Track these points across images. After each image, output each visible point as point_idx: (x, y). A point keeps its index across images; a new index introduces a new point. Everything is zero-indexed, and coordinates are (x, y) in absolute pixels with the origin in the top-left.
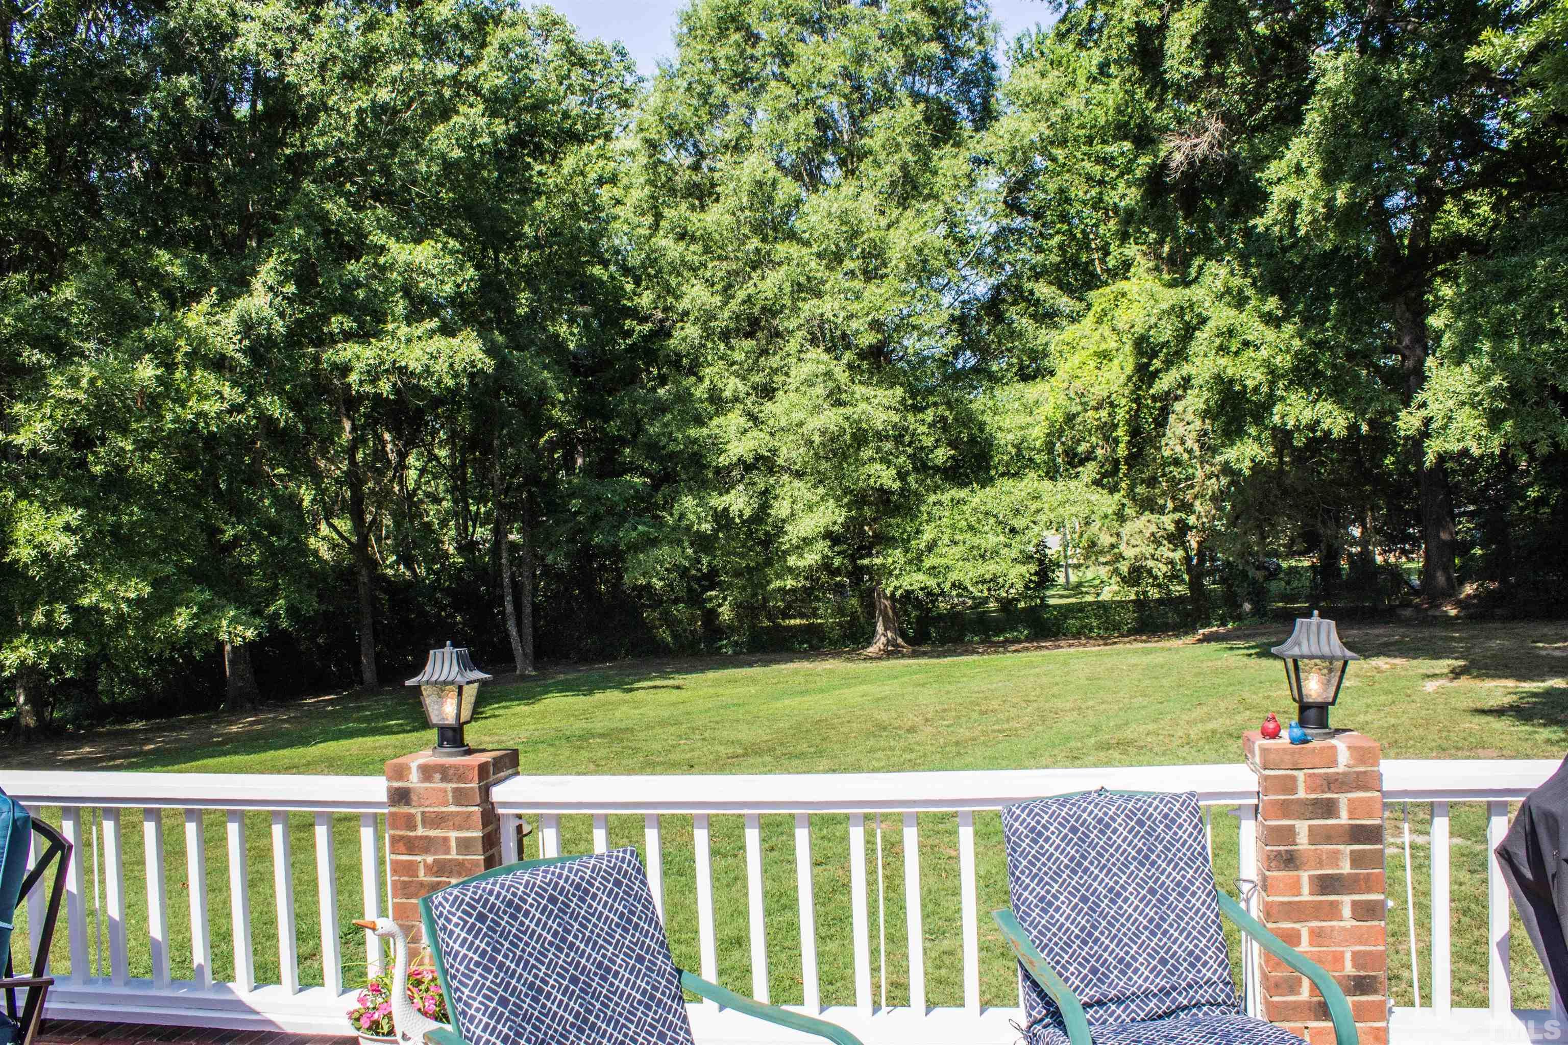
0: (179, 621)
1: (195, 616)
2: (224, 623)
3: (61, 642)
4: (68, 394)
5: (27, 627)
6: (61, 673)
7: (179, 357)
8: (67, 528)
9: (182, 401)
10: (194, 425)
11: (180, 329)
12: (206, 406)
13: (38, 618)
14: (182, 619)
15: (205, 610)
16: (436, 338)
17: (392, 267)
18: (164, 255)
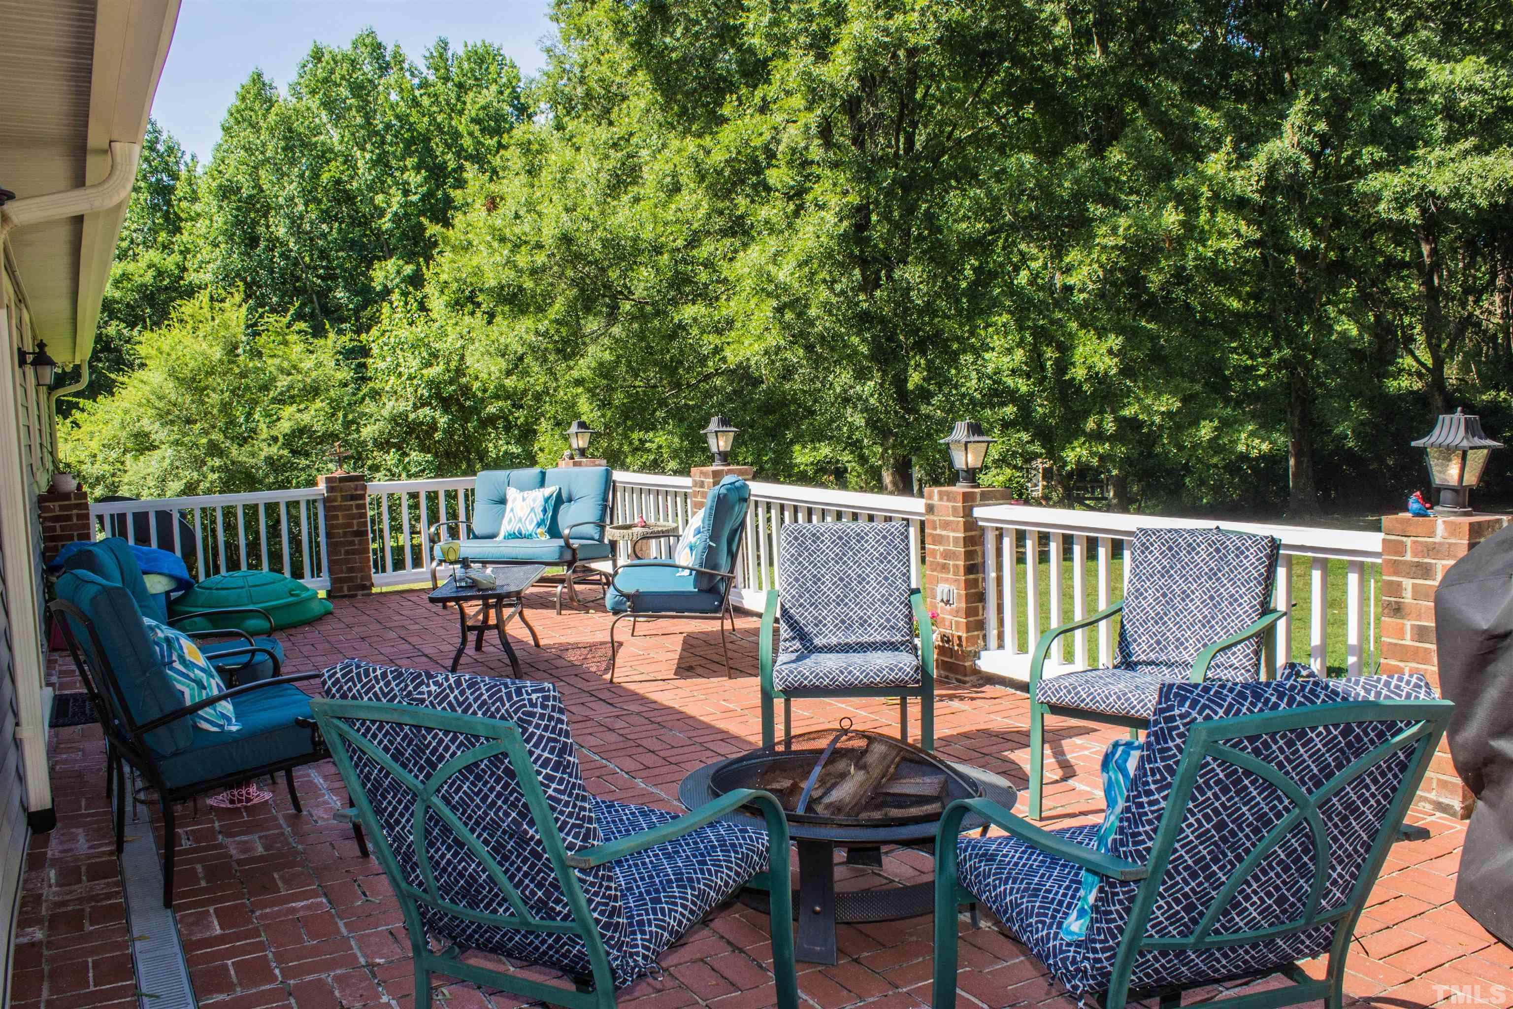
0: (1203, 431)
1: (1216, 429)
2: (1243, 436)
3: (1107, 445)
4: (1111, 242)
5: (1084, 433)
6: (1109, 471)
7: (1203, 202)
8: (1110, 352)
9: (1202, 241)
10: (1213, 262)
11: (1202, 177)
12: (1223, 244)
13: (1091, 425)
14: (1206, 431)
15: (1226, 424)
16: (1469, 158)
17: (1434, 89)
18: (1202, 111)
